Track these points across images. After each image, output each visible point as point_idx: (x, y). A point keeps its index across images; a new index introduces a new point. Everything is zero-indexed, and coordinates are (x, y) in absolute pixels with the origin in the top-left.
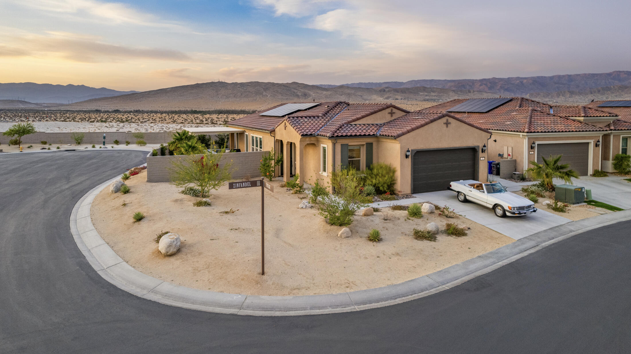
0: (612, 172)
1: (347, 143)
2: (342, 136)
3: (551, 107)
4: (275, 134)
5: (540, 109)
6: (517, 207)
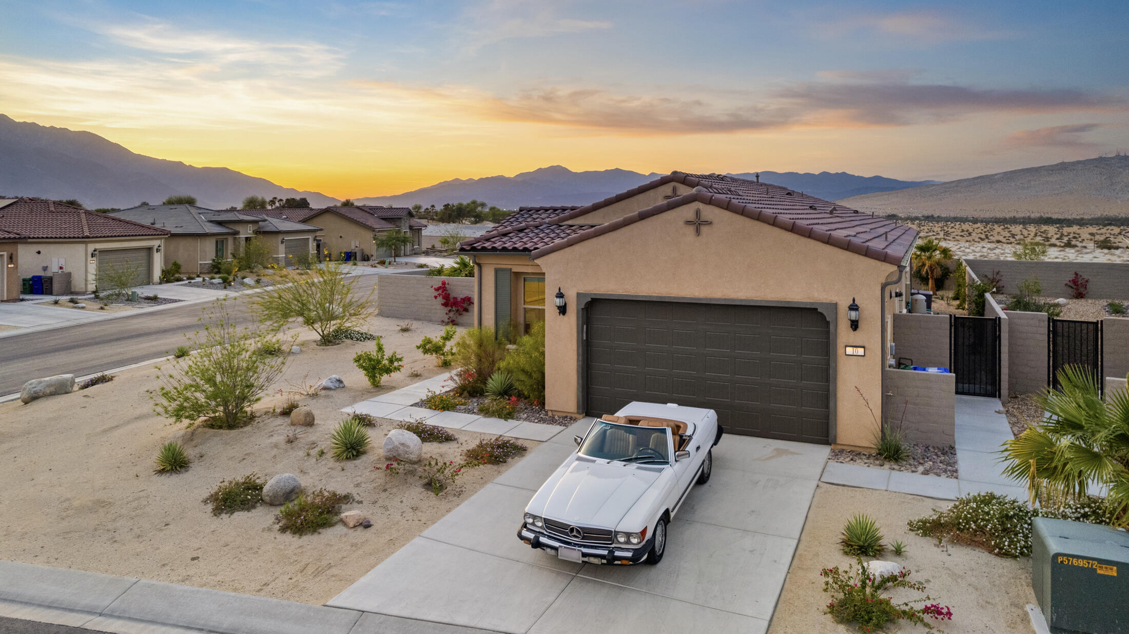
1: (509, 267)
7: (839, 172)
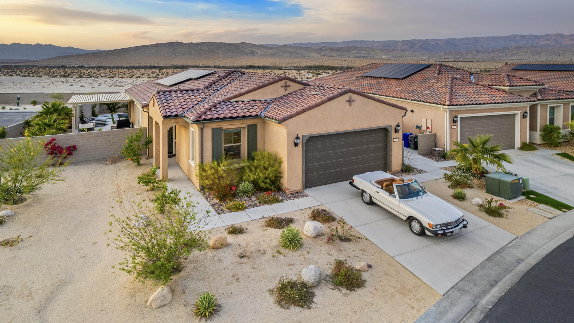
0: (541, 143)
1: (221, 127)
2: (211, 119)
3: (472, 74)
4: (148, 109)
5: (459, 76)
6: (440, 225)
7: (48, 44)
